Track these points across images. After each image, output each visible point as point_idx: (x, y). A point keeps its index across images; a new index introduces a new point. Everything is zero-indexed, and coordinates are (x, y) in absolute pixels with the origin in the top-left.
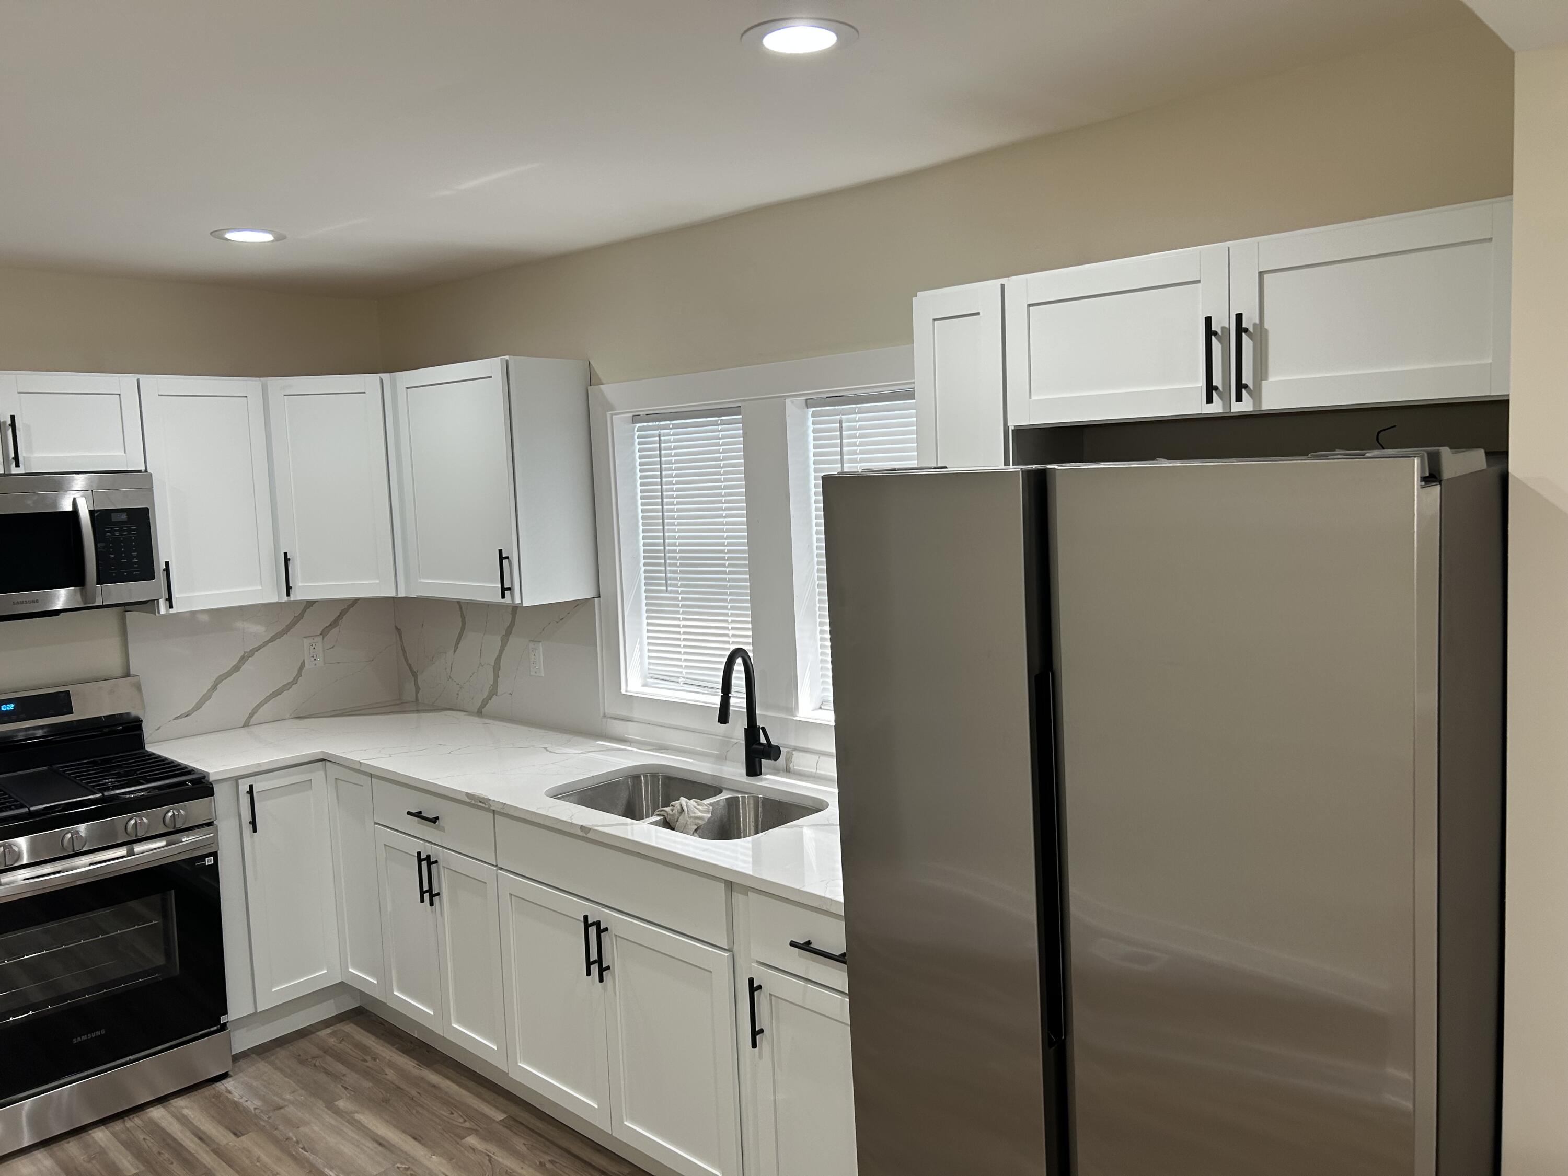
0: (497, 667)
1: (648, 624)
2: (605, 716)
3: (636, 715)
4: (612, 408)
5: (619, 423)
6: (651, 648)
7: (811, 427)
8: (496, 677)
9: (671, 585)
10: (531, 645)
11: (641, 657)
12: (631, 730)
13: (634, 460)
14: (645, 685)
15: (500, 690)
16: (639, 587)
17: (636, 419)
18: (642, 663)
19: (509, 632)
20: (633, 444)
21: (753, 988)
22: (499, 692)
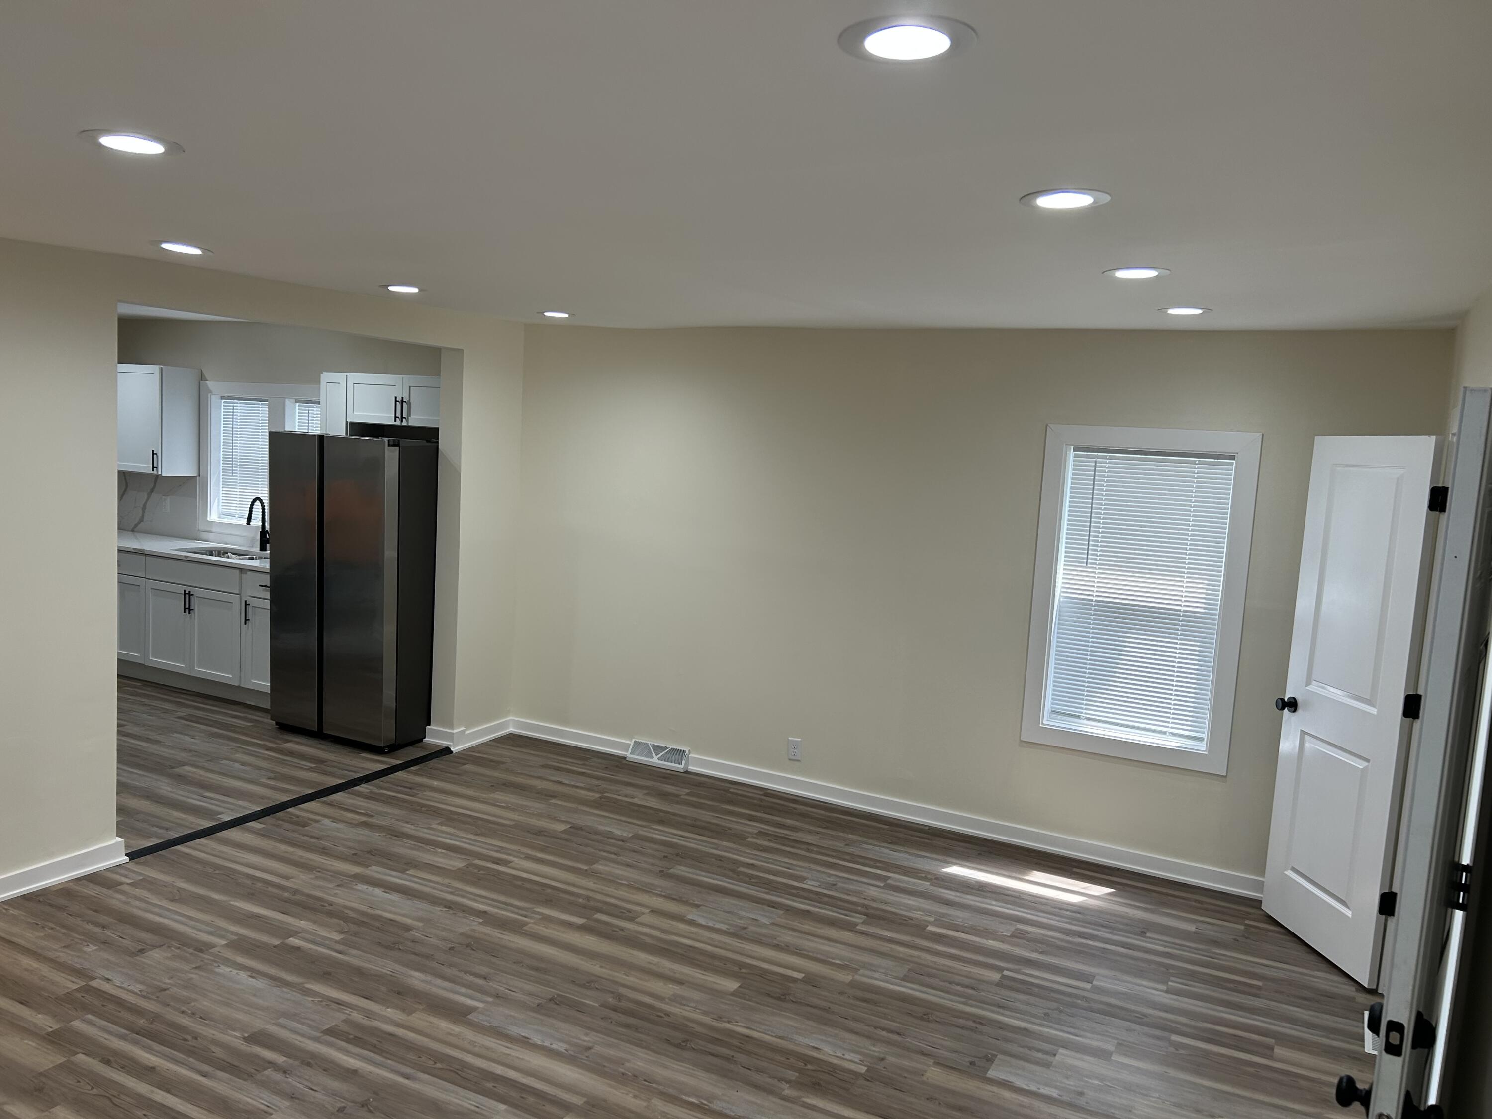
0: (144, 509)
1: (223, 491)
2: (199, 530)
3: (214, 529)
4: (210, 392)
5: (214, 400)
6: (224, 501)
7: (298, 411)
8: (144, 512)
9: (235, 473)
10: (163, 497)
11: (218, 505)
12: (211, 536)
13: (221, 416)
14: (219, 518)
15: (145, 519)
16: (219, 474)
17: (222, 398)
18: (218, 508)
19: (152, 491)
20: (221, 409)
21: (246, 605)
22: (145, 520)
